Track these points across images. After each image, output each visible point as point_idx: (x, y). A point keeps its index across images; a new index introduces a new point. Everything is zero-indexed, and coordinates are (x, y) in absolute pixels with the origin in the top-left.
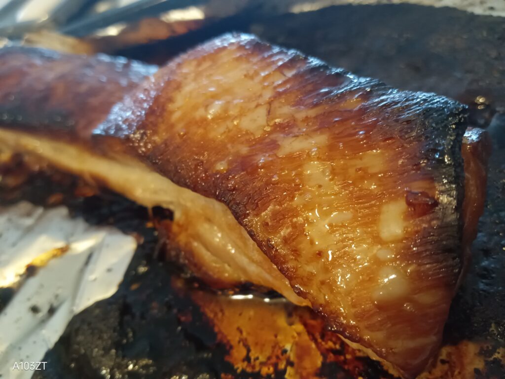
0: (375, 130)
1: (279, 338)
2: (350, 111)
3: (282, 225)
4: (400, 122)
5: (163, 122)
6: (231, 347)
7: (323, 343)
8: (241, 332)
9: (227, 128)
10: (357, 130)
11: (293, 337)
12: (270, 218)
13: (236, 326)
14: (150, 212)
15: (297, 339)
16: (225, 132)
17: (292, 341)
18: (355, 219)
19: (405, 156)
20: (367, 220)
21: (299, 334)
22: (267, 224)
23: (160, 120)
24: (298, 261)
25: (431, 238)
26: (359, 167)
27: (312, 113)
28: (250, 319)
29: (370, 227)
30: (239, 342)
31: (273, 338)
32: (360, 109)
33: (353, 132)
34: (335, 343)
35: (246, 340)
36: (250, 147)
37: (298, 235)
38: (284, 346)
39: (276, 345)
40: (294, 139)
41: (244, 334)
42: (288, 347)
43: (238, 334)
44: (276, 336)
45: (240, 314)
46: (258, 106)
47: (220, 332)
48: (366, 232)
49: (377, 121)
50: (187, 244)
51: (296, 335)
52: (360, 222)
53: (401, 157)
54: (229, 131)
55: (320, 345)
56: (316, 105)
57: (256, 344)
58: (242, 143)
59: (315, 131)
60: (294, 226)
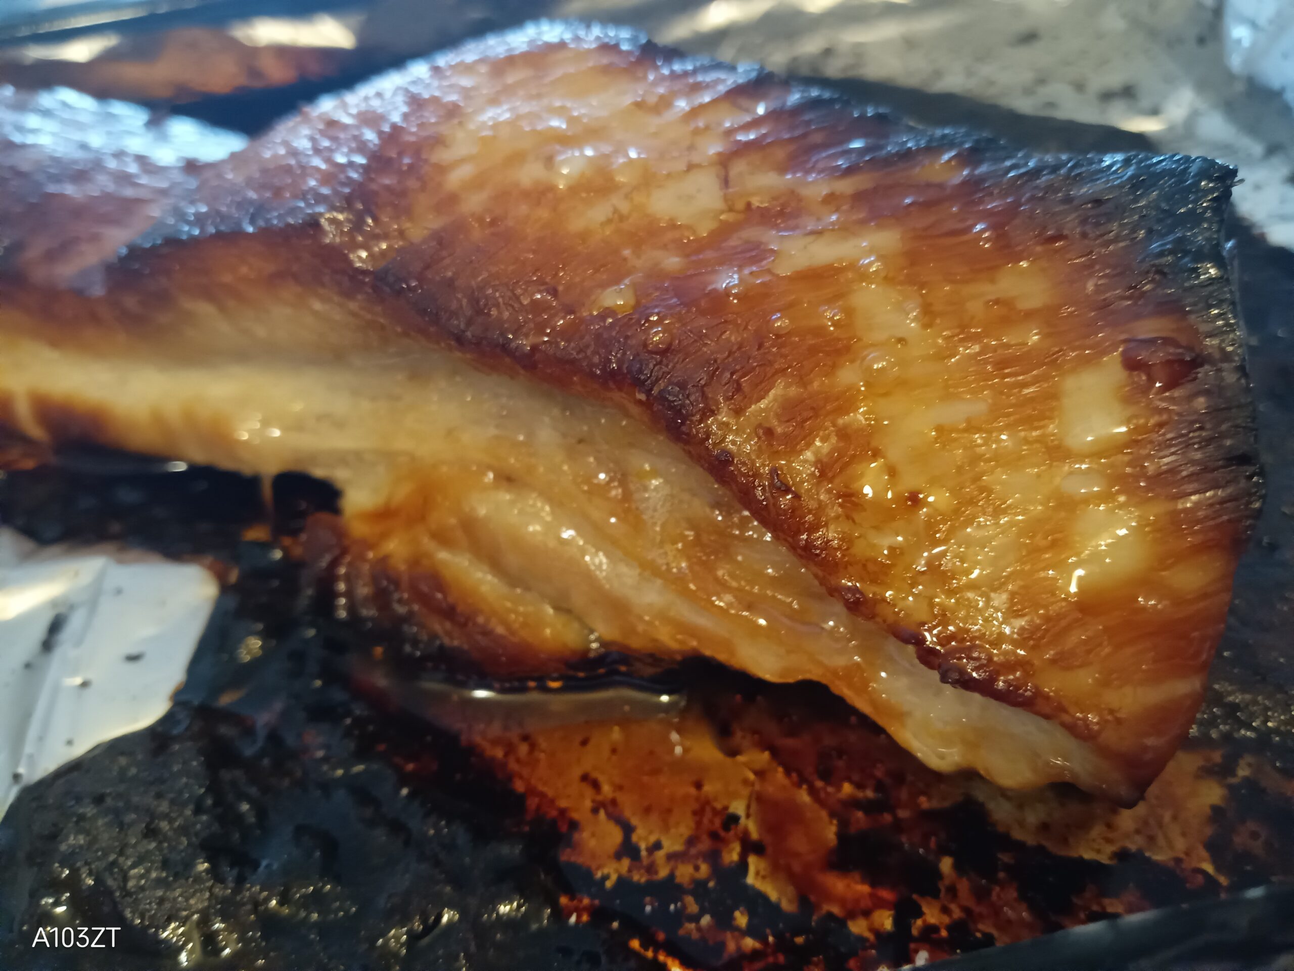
0: (1017, 222)
1: (708, 788)
2: (941, 186)
3: (810, 434)
4: (1076, 203)
5: (423, 189)
6: (574, 825)
7: (830, 789)
8: (596, 786)
9: (616, 211)
10: (969, 222)
11: (746, 782)
12: (778, 416)
13: (577, 772)
14: (267, 491)
15: (757, 787)
16: (609, 221)
17: (746, 792)
18: (996, 412)
19: (1100, 271)
20: (1029, 411)
21: (760, 774)
22: (769, 432)
23: (412, 183)
24: (854, 521)
25: (1197, 434)
26: (993, 297)
27: (846, 186)
28: (614, 751)
29: (1036, 429)
30: (595, 811)
31: (693, 791)
32: (965, 183)
33: (960, 226)
34: (859, 786)
35: (614, 802)
36: (687, 256)
37: (853, 457)
38: (726, 808)
39: (702, 808)
40: (810, 239)
41: (606, 789)
42: (738, 807)
43: (589, 792)
44: (698, 785)
45: (584, 743)
46: (691, 167)
47: (531, 791)
48: (1026, 441)
49: (1017, 204)
50: (415, 562)
51: (751, 776)
52: (1012, 418)
53: (1091, 275)
54: (622, 218)
55: (822, 795)
56: (849, 171)
57: (647, 810)
58: (665, 247)
59: (863, 222)
60: (844, 434)
